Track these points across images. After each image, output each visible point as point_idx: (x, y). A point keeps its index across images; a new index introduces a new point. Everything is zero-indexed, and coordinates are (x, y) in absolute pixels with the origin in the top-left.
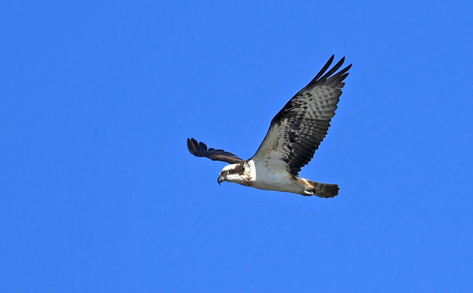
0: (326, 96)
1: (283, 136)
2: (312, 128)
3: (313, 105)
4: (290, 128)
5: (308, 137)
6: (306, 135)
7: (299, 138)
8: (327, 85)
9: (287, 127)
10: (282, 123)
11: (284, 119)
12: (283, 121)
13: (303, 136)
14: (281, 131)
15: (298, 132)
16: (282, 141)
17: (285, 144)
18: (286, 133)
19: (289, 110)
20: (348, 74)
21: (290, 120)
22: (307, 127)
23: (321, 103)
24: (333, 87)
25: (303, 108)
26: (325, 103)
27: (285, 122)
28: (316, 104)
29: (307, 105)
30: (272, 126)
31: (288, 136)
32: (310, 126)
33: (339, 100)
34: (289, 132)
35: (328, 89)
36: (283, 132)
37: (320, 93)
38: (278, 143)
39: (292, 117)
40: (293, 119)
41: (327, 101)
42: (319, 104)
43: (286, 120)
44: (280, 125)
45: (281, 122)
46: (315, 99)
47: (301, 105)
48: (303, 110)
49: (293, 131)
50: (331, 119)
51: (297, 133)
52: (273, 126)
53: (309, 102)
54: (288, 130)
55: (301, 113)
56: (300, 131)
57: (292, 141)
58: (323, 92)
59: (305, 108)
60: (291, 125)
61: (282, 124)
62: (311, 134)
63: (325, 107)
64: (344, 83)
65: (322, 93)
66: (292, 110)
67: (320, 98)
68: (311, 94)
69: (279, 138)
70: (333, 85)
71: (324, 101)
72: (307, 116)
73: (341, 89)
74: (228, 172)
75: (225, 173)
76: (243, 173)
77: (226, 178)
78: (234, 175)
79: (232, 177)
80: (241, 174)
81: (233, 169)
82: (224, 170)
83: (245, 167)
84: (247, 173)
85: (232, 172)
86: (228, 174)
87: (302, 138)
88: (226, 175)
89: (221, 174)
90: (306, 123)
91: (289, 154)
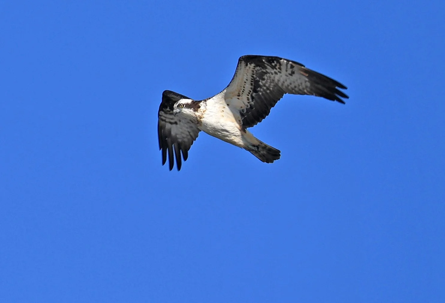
1: (249, 82)
4: (255, 73)
6: (268, 88)
7: (262, 90)
9: (253, 71)
11: (252, 63)
13: (265, 88)
14: (248, 74)
15: (262, 82)
16: (248, 87)
17: (250, 93)
18: (253, 78)
21: (256, 67)
22: (269, 81)
27: (252, 66)
36: (250, 77)
38: (244, 89)
45: (248, 63)
47: (276, 69)
51: (260, 83)
52: (241, 63)
54: (254, 76)
61: (248, 66)
62: (271, 89)
68: (293, 75)
69: (245, 82)
74: (185, 106)
75: (181, 106)
76: (198, 110)
77: (181, 110)
78: (189, 110)
79: (187, 111)
80: (196, 110)
81: (189, 103)
82: (181, 103)
83: (201, 105)
84: (201, 112)
85: (188, 106)
86: (185, 107)
87: (264, 90)
88: (182, 108)
89: (177, 106)
90: (269, 78)
91: (249, 106)
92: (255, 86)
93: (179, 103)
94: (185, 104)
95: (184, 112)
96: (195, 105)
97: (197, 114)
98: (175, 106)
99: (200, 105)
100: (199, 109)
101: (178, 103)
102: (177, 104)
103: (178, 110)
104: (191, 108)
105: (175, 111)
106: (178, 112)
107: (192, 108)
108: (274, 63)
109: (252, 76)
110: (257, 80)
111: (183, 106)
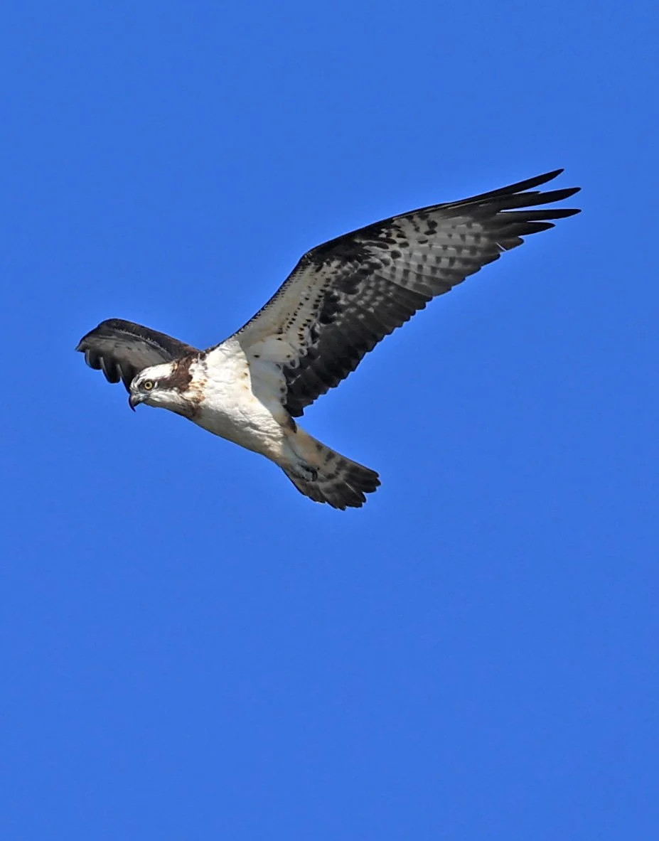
0: (459, 249)
1: (311, 303)
2: (380, 299)
3: (418, 254)
4: (333, 283)
5: (361, 317)
6: (360, 310)
7: (343, 315)
8: (486, 226)
9: (328, 280)
10: (325, 268)
11: (333, 260)
12: (329, 264)
13: (353, 311)
14: (314, 287)
15: (346, 299)
16: (306, 312)
17: (309, 323)
18: (322, 294)
19: (364, 242)
20: (552, 225)
21: (344, 266)
22: (370, 292)
23: (438, 260)
24: (491, 237)
25: (390, 254)
26: (445, 263)
27: (332, 268)
28: (425, 257)
29: (403, 251)
30: (301, 267)
31: (321, 305)
32: (379, 294)
33: (480, 269)
34: (328, 294)
35: (477, 236)
36: (316, 292)
37: (456, 237)
38: (295, 317)
39: (351, 261)
40: (350, 268)
41: (452, 260)
42: (431, 257)
43: (335, 263)
44: (318, 270)
45: (325, 264)
46: (431, 246)
47: (394, 242)
48: (387, 256)
49: (336, 293)
50: (434, 298)
51: (342, 302)
52: (304, 268)
53: (413, 244)
54: (328, 289)
55: (377, 261)
56: (352, 297)
57: (325, 319)
58: (463, 237)
59: (395, 255)
60: (338, 278)
61: (323, 270)
62: (371, 310)
63: (438, 272)
64: (522, 241)
65: (459, 237)
66: (367, 247)
67: (445, 247)
68: (436, 229)
69: (301, 304)
70: (497, 231)
71: (447, 258)
72: (386, 271)
73: (502, 251)
74: (156, 384)
75: (148, 385)
76: (189, 387)
77: (149, 396)
78: (168, 393)
79: (164, 396)
80: (183, 390)
81: (166, 377)
82: (146, 378)
83: (193, 370)
84: (197, 388)
85: (164, 384)
86: (156, 388)
87: (349, 315)
88: (151, 389)
89: (139, 386)
90: (372, 285)
91: (306, 353)
92: (327, 308)
93: (143, 380)
94: (156, 380)
95: (156, 399)
96: (181, 381)
97: (188, 395)
98: (134, 385)
99: (190, 373)
100: (190, 384)
101: (141, 379)
102: (139, 381)
103: (142, 395)
104: (172, 389)
105: (134, 399)
106: (141, 399)
107: (175, 386)
108: (383, 232)
109: (322, 291)
110: (335, 296)
111: (153, 385)
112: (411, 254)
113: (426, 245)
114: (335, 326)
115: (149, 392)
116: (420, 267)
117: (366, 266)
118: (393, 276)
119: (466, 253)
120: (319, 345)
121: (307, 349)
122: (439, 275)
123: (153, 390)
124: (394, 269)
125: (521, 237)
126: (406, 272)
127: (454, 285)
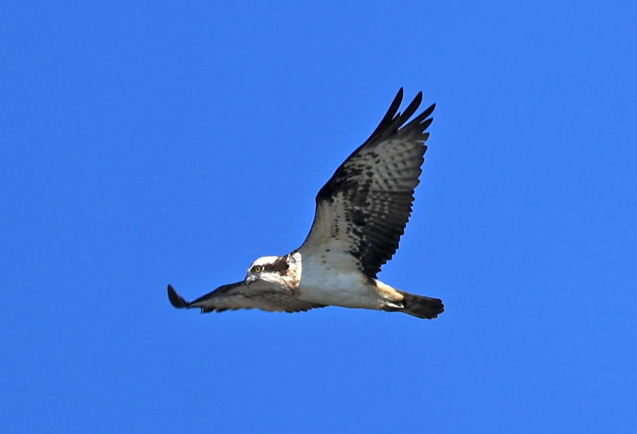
0: (401, 155)
1: (343, 218)
2: (386, 203)
3: (382, 169)
5: (383, 217)
6: (380, 214)
7: (371, 219)
9: (346, 203)
10: (336, 199)
11: (336, 193)
12: (336, 196)
13: (375, 215)
14: (338, 209)
15: (367, 210)
16: (343, 224)
18: (347, 212)
19: (343, 179)
20: (431, 119)
21: (348, 193)
22: (377, 202)
23: (395, 165)
24: (410, 141)
25: (366, 175)
26: (401, 166)
27: (340, 197)
28: (387, 168)
29: (372, 171)
31: (351, 218)
32: (383, 201)
33: (423, 158)
34: (351, 211)
35: (403, 145)
36: (341, 211)
37: (391, 151)
38: (338, 228)
39: (350, 189)
40: (353, 192)
41: (404, 162)
42: (392, 168)
43: (340, 194)
44: (331, 201)
45: (333, 197)
48: (367, 177)
49: (357, 208)
50: (415, 190)
51: (365, 212)
52: (321, 204)
53: (375, 166)
54: (350, 208)
55: (364, 182)
56: (369, 208)
57: (359, 223)
58: (395, 149)
59: (370, 174)
61: (335, 201)
62: (386, 212)
63: (402, 172)
66: (348, 179)
67: (392, 158)
68: (376, 153)
69: (336, 220)
70: (410, 137)
71: (399, 162)
72: (374, 186)
73: (424, 143)
74: (264, 268)
75: (258, 269)
76: (286, 272)
77: (259, 277)
78: (273, 274)
79: (270, 277)
81: (271, 263)
82: (257, 264)
83: (288, 262)
84: (292, 274)
85: (269, 268)
86: (264, 272)
87: (374, 217)
88: (260, 272)
90: (375, 197)
91: (359, 244)
92: (358, 219)
93: (255, 265)
94: (263, 265)
97: (287, 279)
100: (287, 270)
101: (253, 265)
103: (253, 277)
104: (276, 271)
106: (253, 279)
109: (346, 210)
110: (357, 211)
111: (261, 269)
112: (378, 170)
113: (381, 163)
114: (370, 226)
115: (259, 274)
116: (390, 174)
117: (360, 188)
118: (381, 187)
119: (406, 155)
120: (366, 238)
121: (360, 242)
122: (405, 175)
123: (262, 273)
124: (377, 182)
125: (424, 132)
126: (386, 181)
127: (419, 176)
